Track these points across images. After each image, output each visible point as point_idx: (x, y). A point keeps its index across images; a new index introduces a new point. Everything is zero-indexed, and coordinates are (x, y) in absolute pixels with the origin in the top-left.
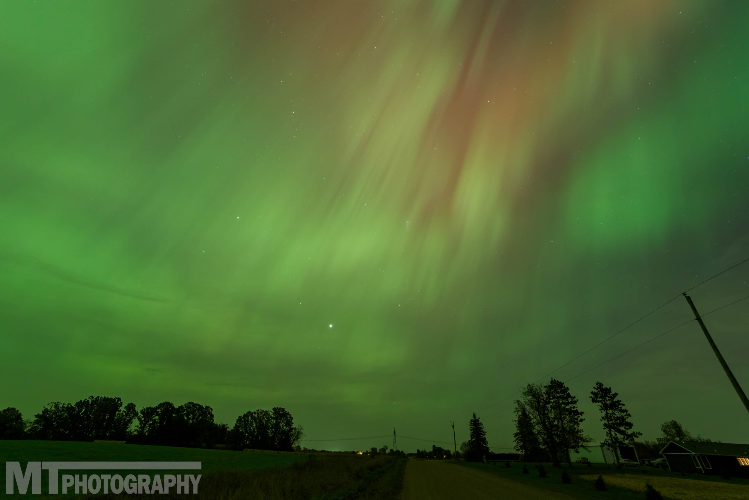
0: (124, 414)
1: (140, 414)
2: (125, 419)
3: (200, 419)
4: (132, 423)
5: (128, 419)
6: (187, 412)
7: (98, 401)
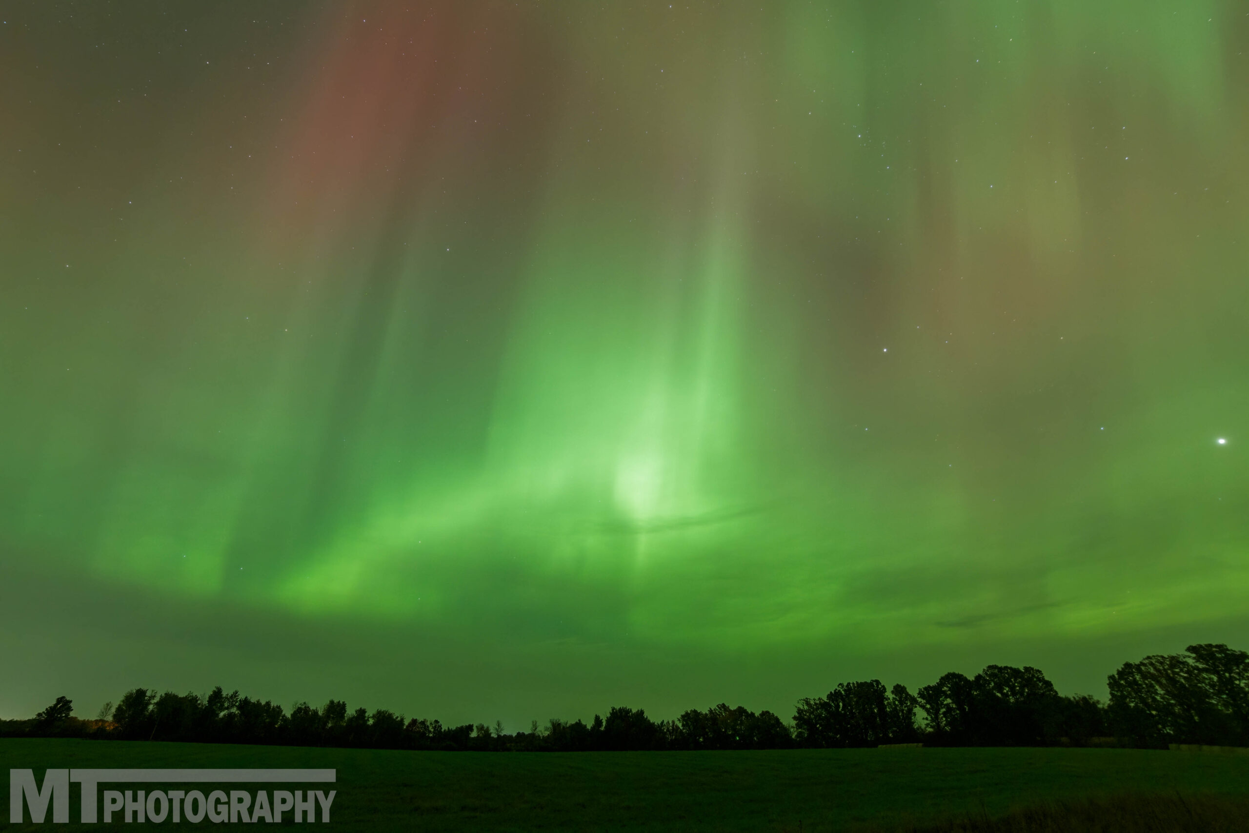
0: (897, 703)
1: (919, 700)
2: (902, 711)
3: (1027, 693)
4: (915, 714)
5: (906, 709)
6: (994, 684)
7: (852, 689)
